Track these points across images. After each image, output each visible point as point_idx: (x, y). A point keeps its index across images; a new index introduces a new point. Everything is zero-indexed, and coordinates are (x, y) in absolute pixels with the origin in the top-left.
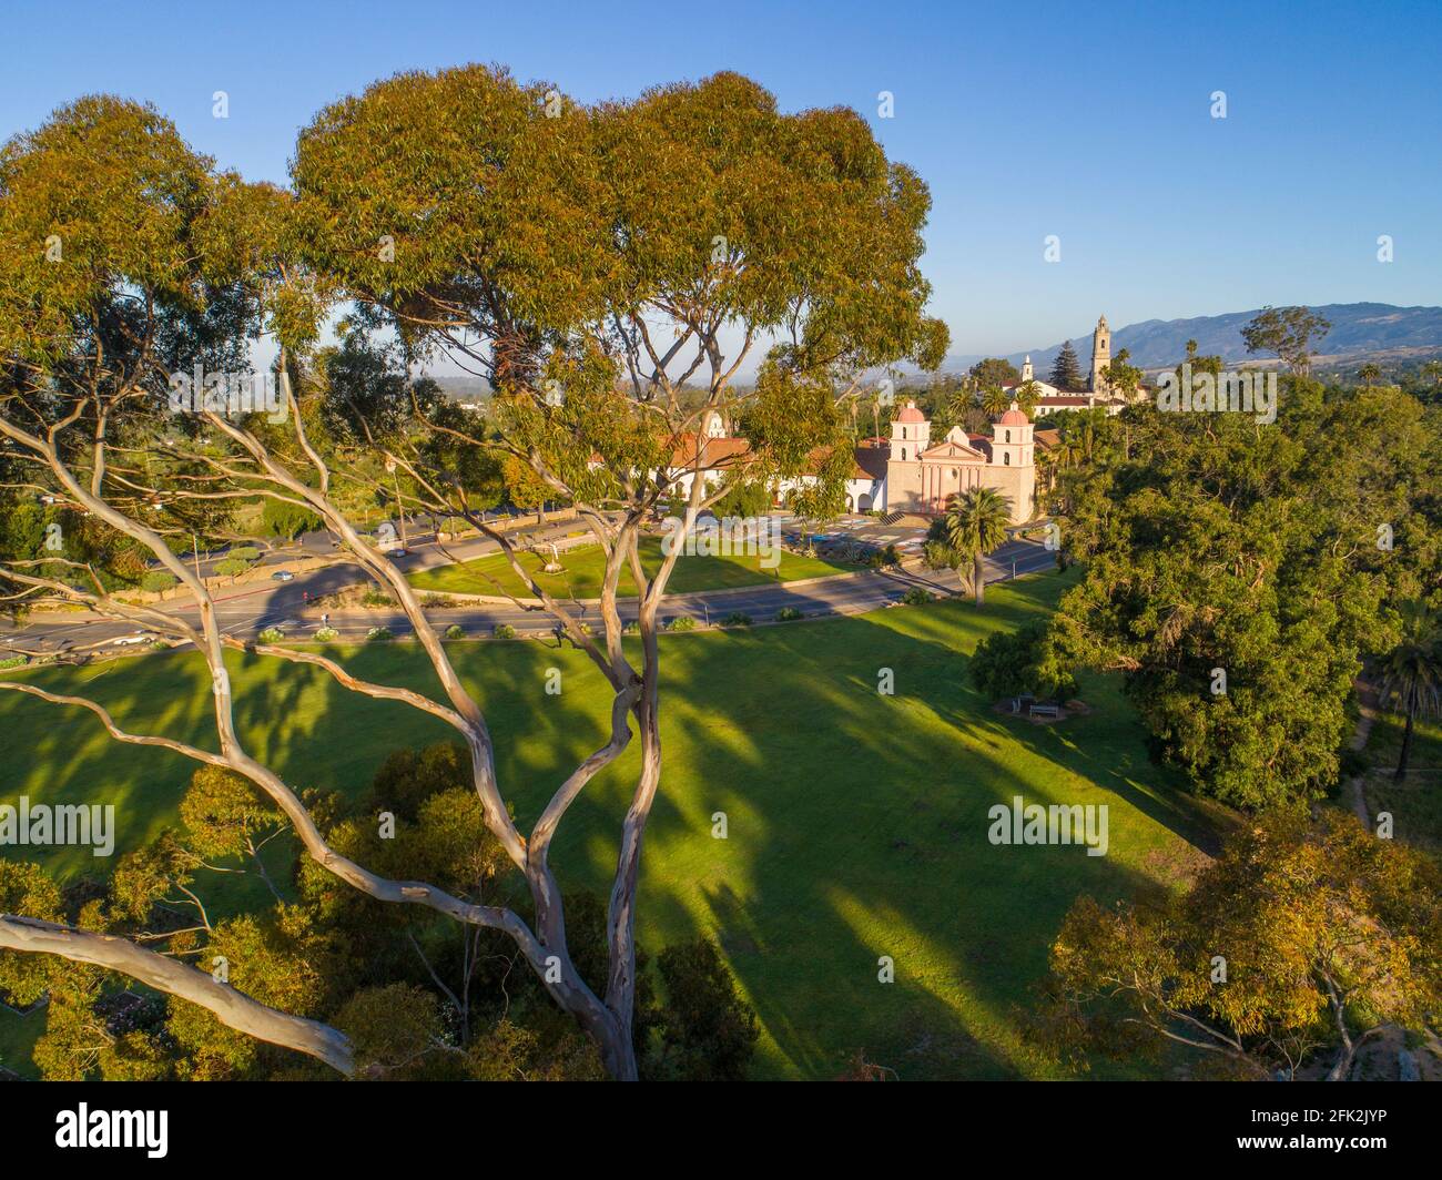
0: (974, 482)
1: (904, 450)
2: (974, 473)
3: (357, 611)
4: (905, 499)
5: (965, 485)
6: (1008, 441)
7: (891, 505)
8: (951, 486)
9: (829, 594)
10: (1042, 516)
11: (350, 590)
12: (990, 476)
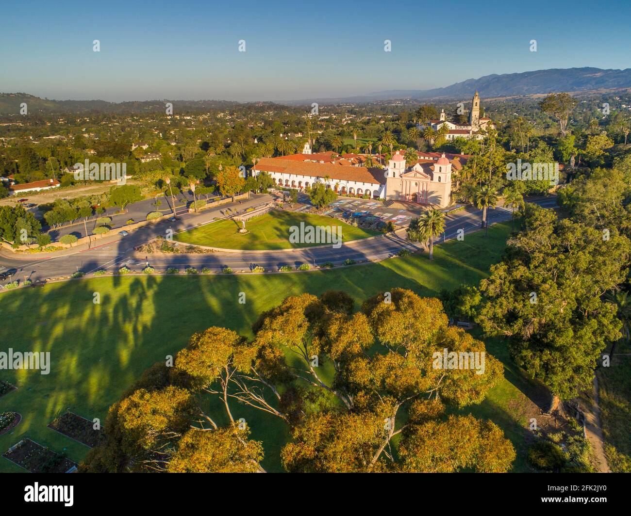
0: (425, 189)
1: (394, 173)
2: (425, 185)
3: (159, 254)
4: (394, 194)
5: (421, 189)
6: (440, 171)
7: (388, 196)
8: (414, 190)
9: (365, 249)
10: (454, 204)
11: (154, 242)
12: (432, 186)
